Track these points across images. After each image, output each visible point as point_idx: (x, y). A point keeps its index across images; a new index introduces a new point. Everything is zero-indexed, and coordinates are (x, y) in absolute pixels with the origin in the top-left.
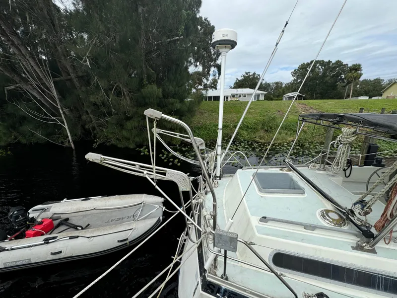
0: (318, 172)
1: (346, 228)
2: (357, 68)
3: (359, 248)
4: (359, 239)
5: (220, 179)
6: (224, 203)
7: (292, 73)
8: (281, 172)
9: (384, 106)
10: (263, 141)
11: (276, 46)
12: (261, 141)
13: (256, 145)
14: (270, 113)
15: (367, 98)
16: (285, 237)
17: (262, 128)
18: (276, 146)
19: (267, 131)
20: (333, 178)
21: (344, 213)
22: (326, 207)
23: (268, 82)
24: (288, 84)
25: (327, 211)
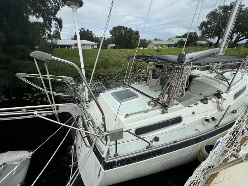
0: (139, 85)
1: (157, 107)
2: (137, 33)
3: (163, 113)
4: (162, 109)
5: (89, 102)
6: (99, 116)
7: (109, 32)
8: (124, 89)
9: (150, 52)
10: (104, 74)
11: (110, 11)
12: (103, 74)
13: (101, 77)
14: (104, 57)
15: (143, 48)
16: (138, 120)
17: (102, 66)
18: (112, 76)
19: (105, 68)
20: (146, 87)
21: (156, 101)
22: (148, 100)
23: (97, 37)
24: (108, 39)
25: (149, 102)
